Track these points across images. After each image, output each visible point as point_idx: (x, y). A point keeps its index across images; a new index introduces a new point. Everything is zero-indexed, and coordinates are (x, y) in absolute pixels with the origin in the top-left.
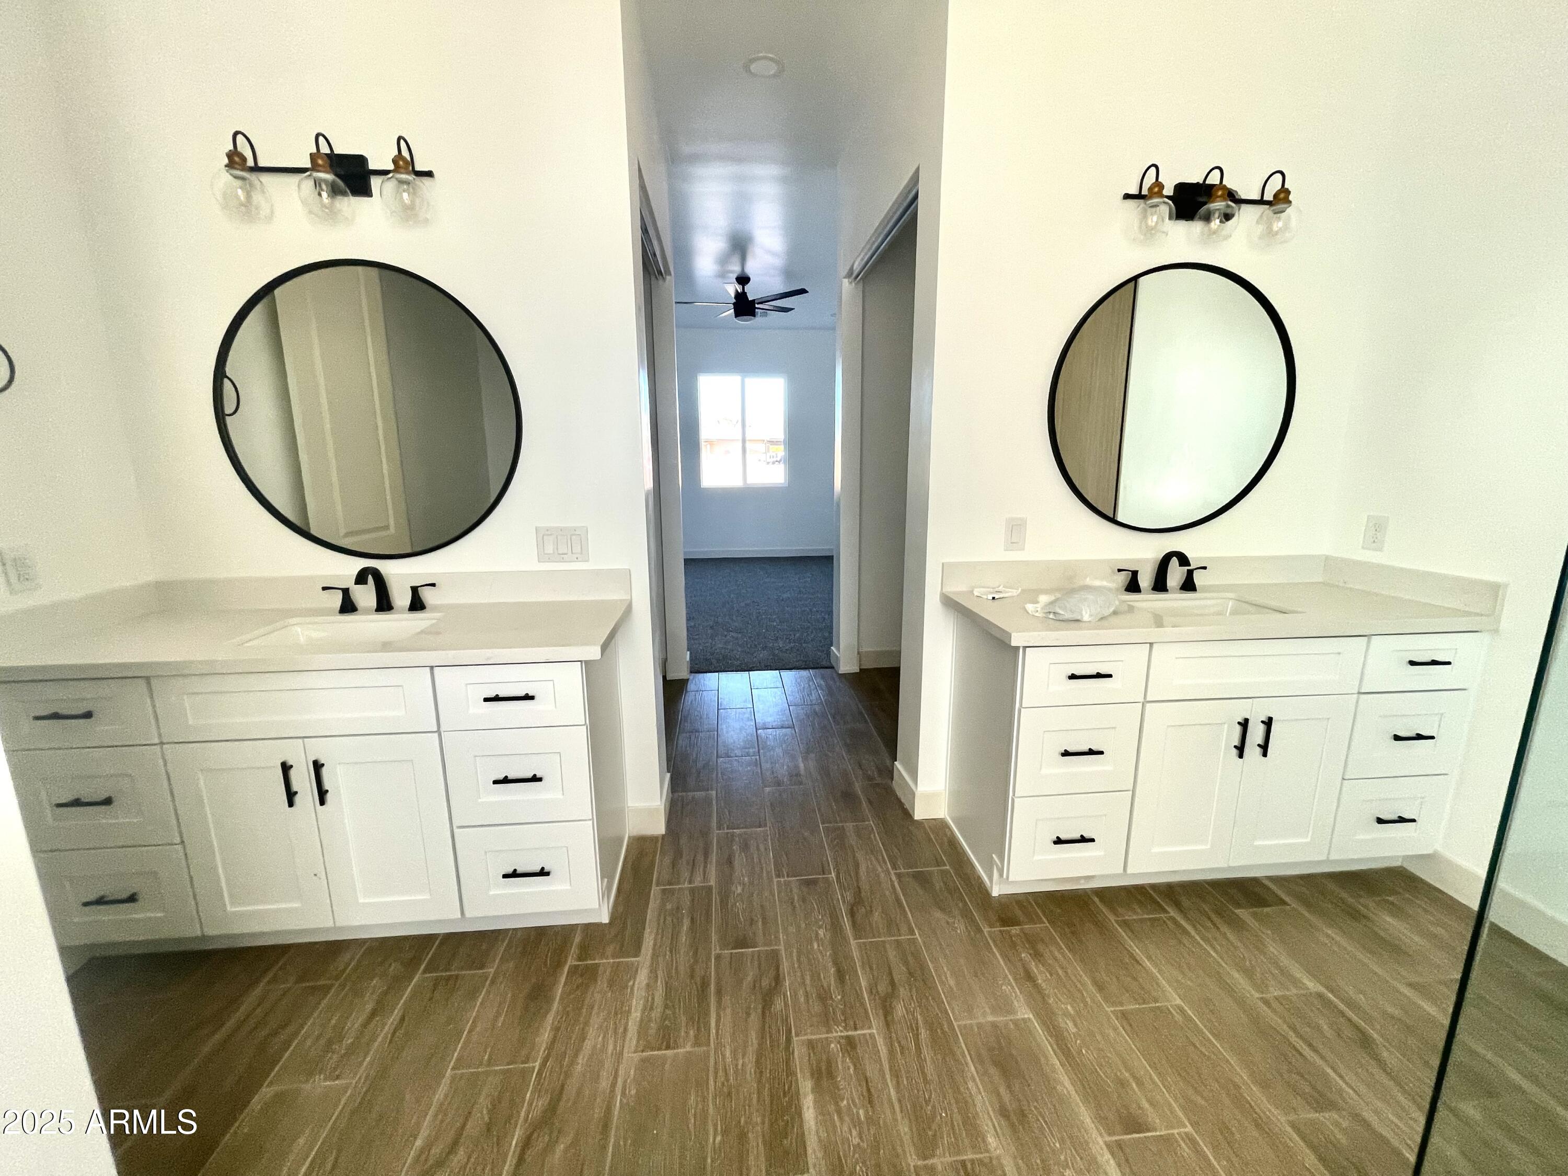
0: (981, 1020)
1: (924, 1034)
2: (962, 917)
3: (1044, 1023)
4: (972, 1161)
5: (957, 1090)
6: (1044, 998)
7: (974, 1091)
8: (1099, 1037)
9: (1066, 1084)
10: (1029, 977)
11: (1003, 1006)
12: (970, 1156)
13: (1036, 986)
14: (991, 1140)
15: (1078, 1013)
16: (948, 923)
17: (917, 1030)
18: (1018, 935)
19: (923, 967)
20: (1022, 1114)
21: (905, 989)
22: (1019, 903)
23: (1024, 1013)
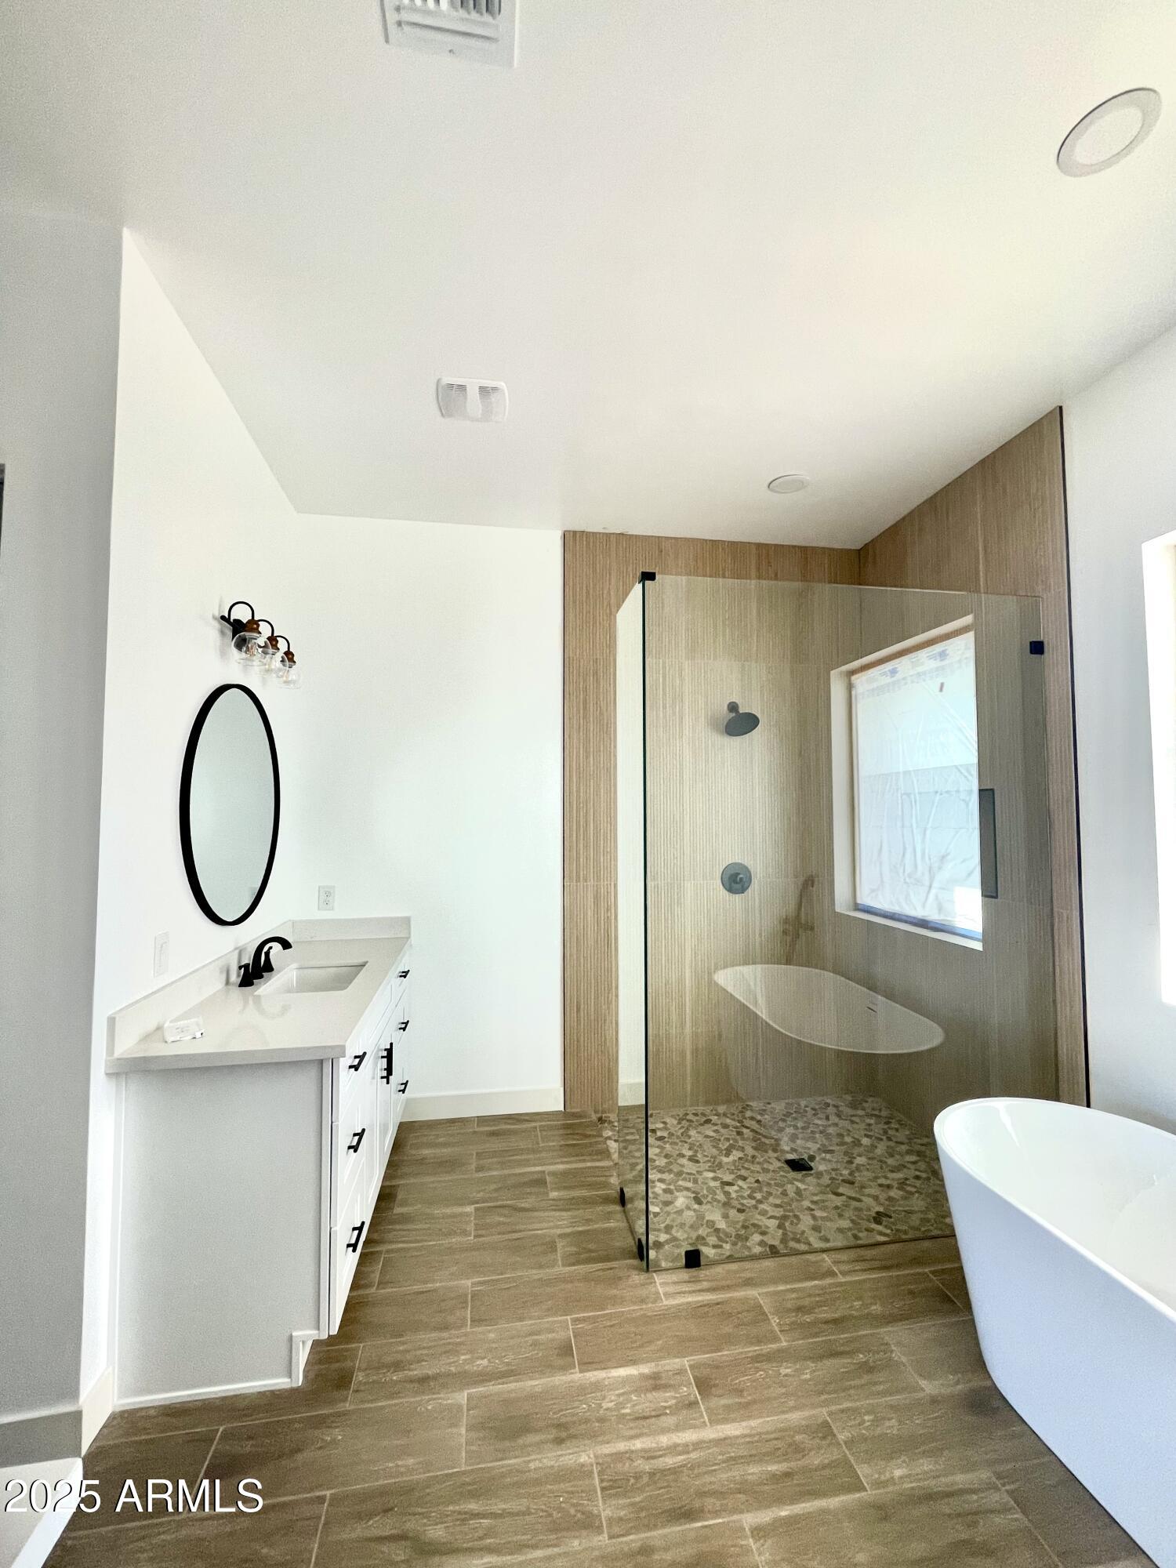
0: (463, 1440)
1: (473, 1506)
2: (318, 1428)
3: (476, 1383)
4: (602, 1481)
5: (537, 1482)
6: (449, 1375)
7: (537, 1464)
8: (494, 1345)
9: (534, 1384)
10: (424, 1380)
11: (452, 1415)
12: (597, 1481)
13: (435, 1377)
14: (583, 1458)
15: (471, 1352)
16: (321, 1448)
17: (466, 1513)
18: (367, 1375)
19: (383, 1492)
20: (560, 1426)
21: (409, 1520)
22: (320, 1362)
23: (462, 1397)
